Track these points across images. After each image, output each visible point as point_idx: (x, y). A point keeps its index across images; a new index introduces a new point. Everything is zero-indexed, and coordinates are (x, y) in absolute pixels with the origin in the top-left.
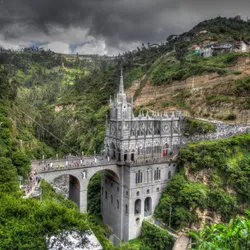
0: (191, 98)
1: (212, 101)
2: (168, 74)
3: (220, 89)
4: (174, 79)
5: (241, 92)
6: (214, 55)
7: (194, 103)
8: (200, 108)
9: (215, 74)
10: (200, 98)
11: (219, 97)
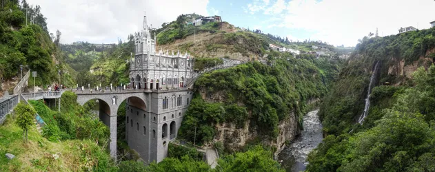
1: (210, 48)
2: (171, 36)
3: (216, 40)
4: (177, 38)
5: (231, 41)
6: (203, 23)
7: (197, 50)
8: (201, 53)
9: (208, 33)
10: (201, 47)
11: (214, 45)
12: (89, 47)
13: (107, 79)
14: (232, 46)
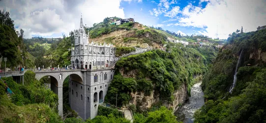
0: (116, 39)
1: (126, 40)
2: (99, 32)
3: (130, 35)
4: (103, 34)
5: (141, 35)
6: (122, 23)
7: (118, 42)
8: (121, 44)
9: (125, 30)
10: (120, 40)
11: (129, 39)
12: (43, 41)
13: (56, 62)
14: (141, 39)
